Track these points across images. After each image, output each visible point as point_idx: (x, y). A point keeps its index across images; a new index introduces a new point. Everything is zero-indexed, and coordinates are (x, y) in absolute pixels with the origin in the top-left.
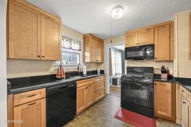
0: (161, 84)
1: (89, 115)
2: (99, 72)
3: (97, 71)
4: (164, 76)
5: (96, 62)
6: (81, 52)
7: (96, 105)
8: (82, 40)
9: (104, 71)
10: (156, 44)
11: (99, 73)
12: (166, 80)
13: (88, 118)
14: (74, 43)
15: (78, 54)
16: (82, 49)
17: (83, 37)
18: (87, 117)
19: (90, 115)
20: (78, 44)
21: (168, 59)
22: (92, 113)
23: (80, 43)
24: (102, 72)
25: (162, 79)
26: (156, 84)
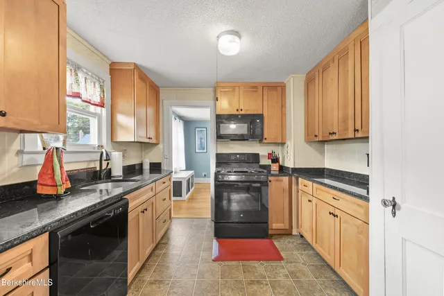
0: (277, 180)
1: (156, 281)
2: (146, 167)
3: (141, 165)
4: (275, 167)
5: (147, 141)
6: (104, 112)
7: (157, 252)
8: (108, 78)
9: (160, 164)
10: (265, 115)
11: (148, 171)
12: (277, 173)
13: (159, 288)
14: (86, 79)
15: (94, 115)
16: (108, 102)
17: (111, 70)
18: (154, 286)
19: (158, 278)
20: (97, 85)
21: (280, 141)
22: (160, 271)
23: (102, 84)
24: (156, 168)
25: (272, 172)
26: (270, 181)
